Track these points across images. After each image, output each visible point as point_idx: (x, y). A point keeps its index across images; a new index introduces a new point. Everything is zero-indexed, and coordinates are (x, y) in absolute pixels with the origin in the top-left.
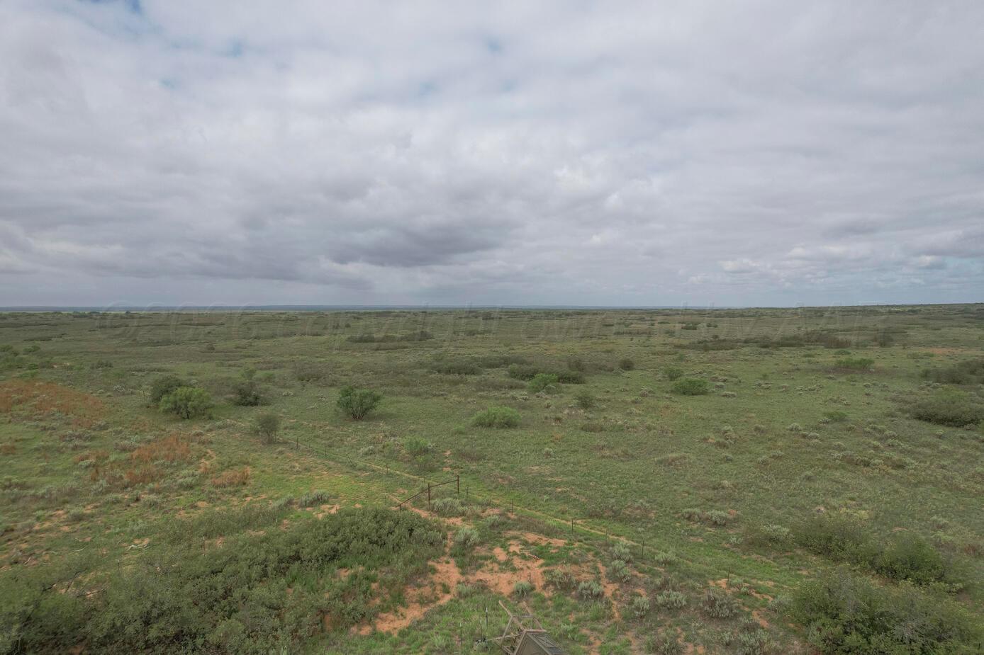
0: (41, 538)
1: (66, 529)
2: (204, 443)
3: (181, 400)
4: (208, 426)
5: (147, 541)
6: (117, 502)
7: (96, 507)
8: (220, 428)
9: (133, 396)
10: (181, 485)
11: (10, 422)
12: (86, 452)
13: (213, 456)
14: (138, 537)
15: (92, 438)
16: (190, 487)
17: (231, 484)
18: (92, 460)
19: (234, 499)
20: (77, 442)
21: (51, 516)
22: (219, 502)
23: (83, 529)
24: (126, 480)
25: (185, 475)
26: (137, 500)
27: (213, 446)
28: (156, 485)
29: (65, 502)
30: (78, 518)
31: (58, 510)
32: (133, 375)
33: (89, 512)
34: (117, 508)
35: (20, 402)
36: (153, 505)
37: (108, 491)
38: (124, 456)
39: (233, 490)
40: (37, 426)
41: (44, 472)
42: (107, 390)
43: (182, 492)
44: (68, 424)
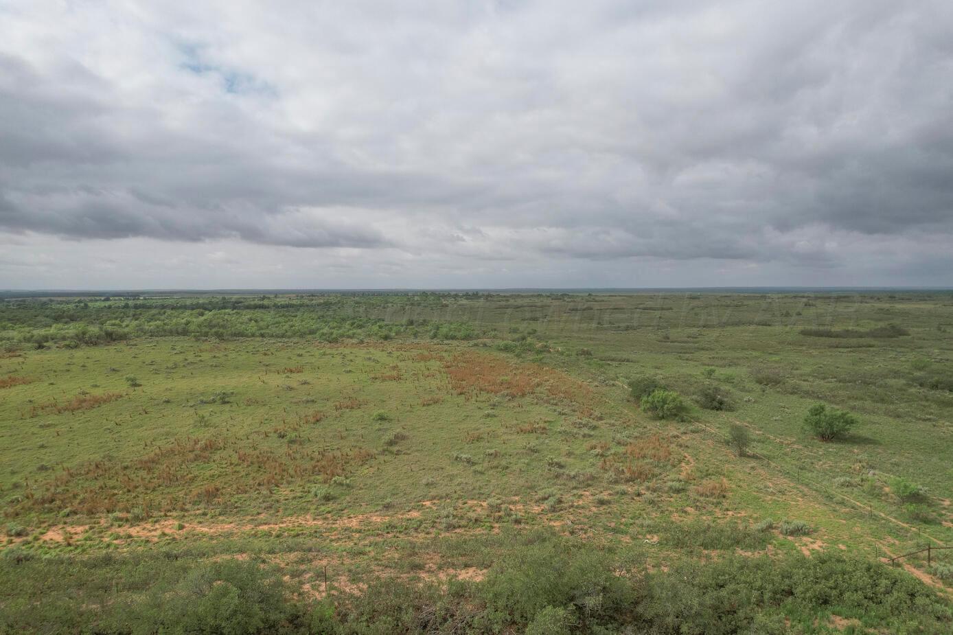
0: (580, 513)
1: (594, 509)
2: (681, 446)
3: (658, 402)
4: (682, 429)
5: (656, 539)
6: (624, 493)
7: (610, 495)
8: (693, 432)
9: (614, 388)
10: (671, 488)
11: (537, 404)
12: (594, 442)
13: (691, 461)
14: (650, 532)
15: (595, 428)
16: (678, 491)
17: (712, 494)
18: (598, 450)
19: (717, 510)
20: (586, 431)
21: (582, 495)
22: (704, 511)
23: (606, 513)
24: (628, 475)
25: (671, 478)
26: (639, 495)
27: (689, 451)
28: (650, 484)
29: (589, 485)
30: (602, 502)
31: (585, 491)
32: (609, 365)
33: (605, 497)
34: (626, 499)
35: (538, 385)
36: (652, 502)
37: (616, 482)
38: (621, 449)
39: (715, 500)
40: (555, 411)
41: (569, 454)
42: (594, 379)
43: (672, 494)
44: (574, 411)
